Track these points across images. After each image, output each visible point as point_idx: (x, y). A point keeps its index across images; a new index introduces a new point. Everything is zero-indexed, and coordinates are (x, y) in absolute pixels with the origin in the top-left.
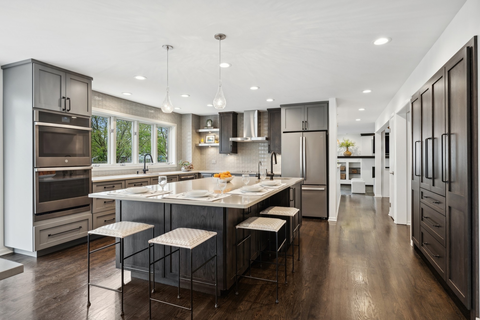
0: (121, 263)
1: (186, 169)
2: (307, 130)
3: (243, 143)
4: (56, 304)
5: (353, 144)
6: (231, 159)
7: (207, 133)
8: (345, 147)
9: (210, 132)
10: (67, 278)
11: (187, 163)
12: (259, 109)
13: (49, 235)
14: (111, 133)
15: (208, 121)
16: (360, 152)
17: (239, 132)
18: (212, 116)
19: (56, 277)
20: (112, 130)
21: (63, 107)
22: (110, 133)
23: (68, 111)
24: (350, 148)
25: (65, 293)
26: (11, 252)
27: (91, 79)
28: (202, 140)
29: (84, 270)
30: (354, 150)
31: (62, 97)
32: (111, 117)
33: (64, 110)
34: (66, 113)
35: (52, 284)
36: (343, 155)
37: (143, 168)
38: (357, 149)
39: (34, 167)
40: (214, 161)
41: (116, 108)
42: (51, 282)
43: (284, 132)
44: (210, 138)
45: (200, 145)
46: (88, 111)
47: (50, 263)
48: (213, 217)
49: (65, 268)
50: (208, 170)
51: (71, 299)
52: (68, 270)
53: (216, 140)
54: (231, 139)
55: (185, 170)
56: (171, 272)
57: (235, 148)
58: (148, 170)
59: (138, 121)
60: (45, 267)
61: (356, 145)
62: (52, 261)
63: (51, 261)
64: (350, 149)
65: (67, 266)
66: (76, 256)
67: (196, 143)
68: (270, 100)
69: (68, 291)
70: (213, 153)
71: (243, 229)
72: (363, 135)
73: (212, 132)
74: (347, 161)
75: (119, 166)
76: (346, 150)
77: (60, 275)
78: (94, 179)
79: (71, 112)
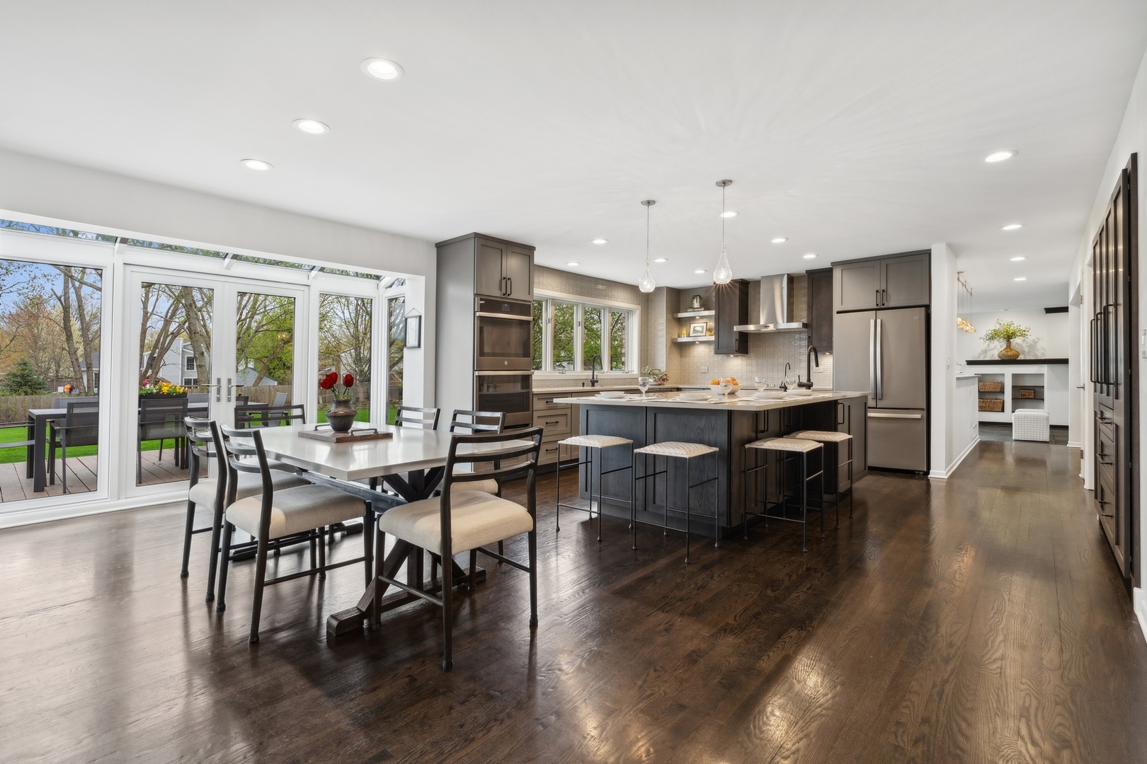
1: (655, 381)
2: (886, 306)
3: (759, 336)
5: (1024, 333)
6: (736, 365)
7: (692, 319)
8: (1001, 340)
9: (698, 318)
11: (657, 372)
12: (789, 272)
15: (693, 298)
16: (1044, 349)
17: (752, 315)
18: (701, 288)
20: (549, 320)
21: (504, 291)
22: (547, 324)
23: (509, 295)
24: (1016, 341)
27: (532, 249)
28: (684, 331)
30: (1027, 346)
31: (502, 278)
32: (548, 300)
33: (504, 295)
34: (506, 298)
36: (997, 358)
37: (591, 377)
38: (1035, 342)
39: (474, 370)
40: (704, 368)
41: (556, 286)
43: (838, 312)
44: (697, 329)
45: (680, 340)
46: (529, 294)
48: (713, 430)
50: (693, 384)
53: (710, 330)
54: (736, 328)
55: (655, 383)
56: (654, 503)
57: (744, 345)
58: (597, 381)
59: (583, 304)
61: (1032, 336)
64: (1016, 343)
67: (673, 337)
68: (810, 256)
70: (702, 353)
71: (756, 449)
72: (1049, 311)
73: (702, 317)
74: (1008, 371)
75: (556, 375)
76: (1005, 346)
78: (535, 390)
79: (510, 297)
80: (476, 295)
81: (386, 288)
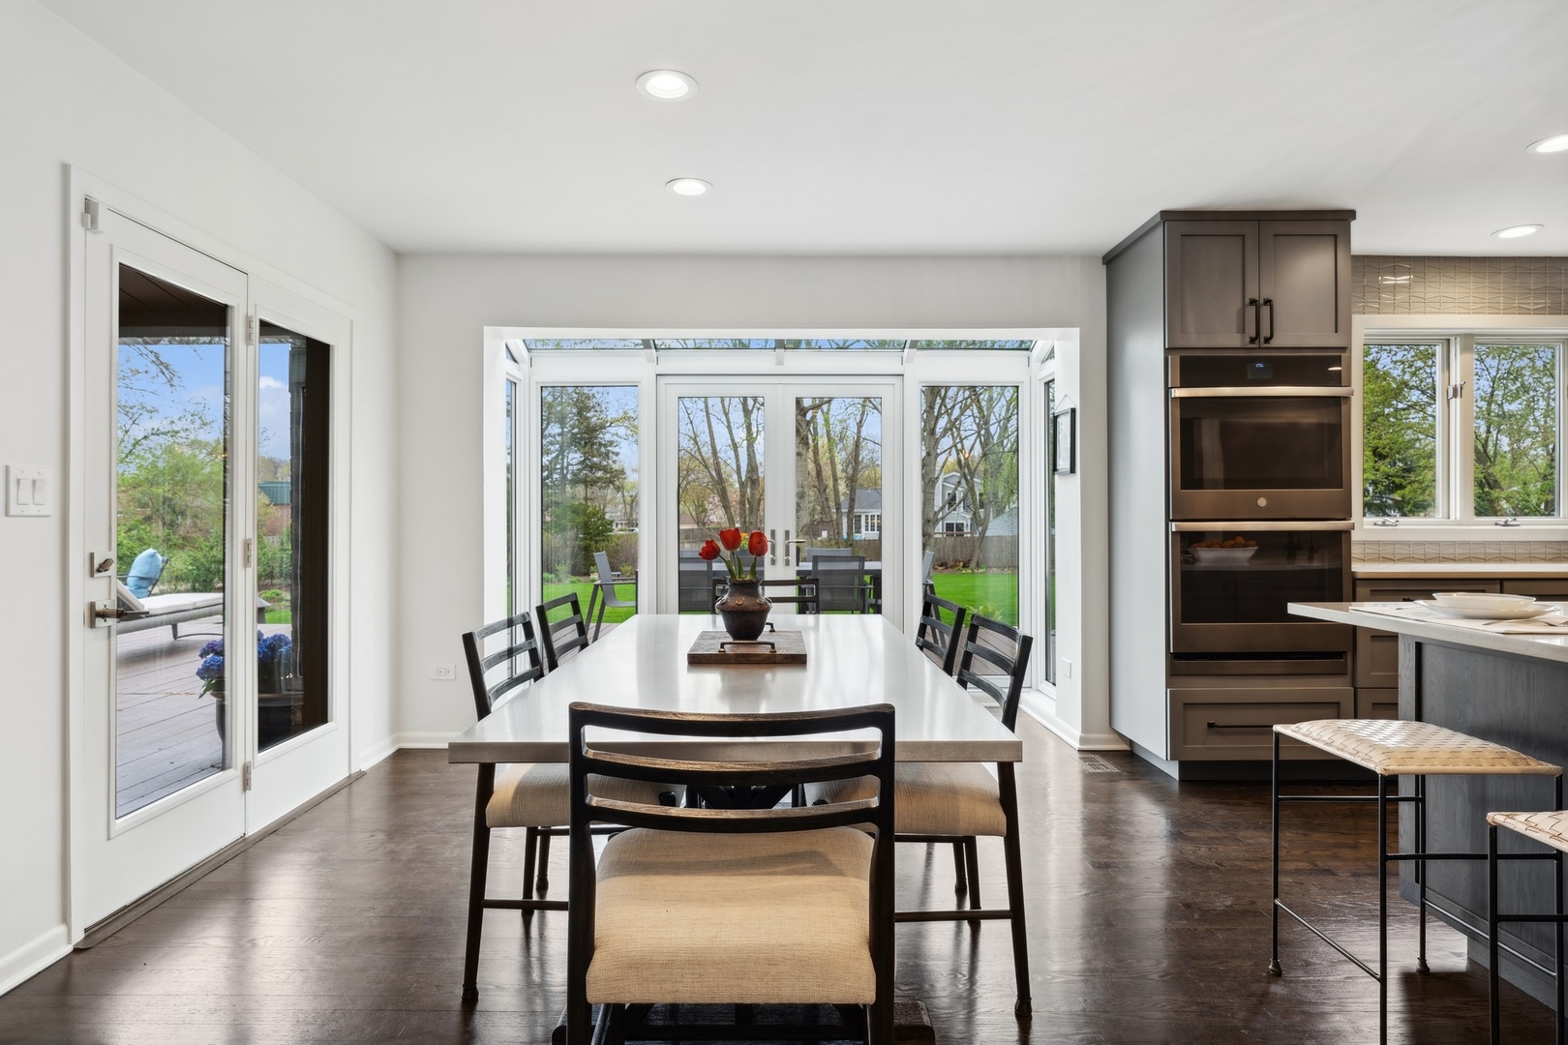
0: (1420, 886)
4: (1185, 922)
10: (1237, 866)
13: (1211, 725)
14: (1452, 401)
19: (1210, 849)
20: (1455, 390)
21: (1251, 331)
22: (1448, 400)
23: (1267, 340)
25: (1218, 904)
26: (1124, 747)
29: (1295, 864)
31: (1247, 301)
32: (1452, 339)
33: (1252, 340)
34: (1260, 348)
35: (1193, 864)
39: (1168, 520)
41: (1471, 299)
42: (1192, 858)
46: (1336, 332)
47: (1206, 807)
49: (1241, 834)
51: (1229, 929)
52: (1249, 844)
60: (1190, 814)
62: (1214, 803)
63: (1210, 803)
65: (1249, 833)
66: (1288, 813)
69: (1229, 903)
75: (1488, 528)
77: (1221, 848)
78: (1359, 568)
79: (1275, 343)
80: (1168, 351)
81: (1043, 362)
